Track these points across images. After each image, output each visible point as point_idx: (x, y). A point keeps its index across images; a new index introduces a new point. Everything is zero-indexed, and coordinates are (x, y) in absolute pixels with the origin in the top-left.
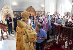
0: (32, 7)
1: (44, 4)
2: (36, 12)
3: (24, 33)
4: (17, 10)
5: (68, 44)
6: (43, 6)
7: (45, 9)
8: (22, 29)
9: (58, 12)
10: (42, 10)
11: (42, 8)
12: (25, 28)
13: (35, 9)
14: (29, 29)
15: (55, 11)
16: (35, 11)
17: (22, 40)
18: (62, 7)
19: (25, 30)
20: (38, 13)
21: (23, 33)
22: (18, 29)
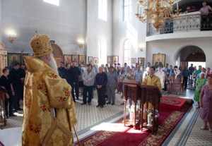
0: (55, 43)
1: (85, 37)
2: (66, 57)
5: (154, 118)
6: (81, 41)
7: (86, 48)
9: (117, 57)
10: (80, 52)
11: (81, 46)
13: (62, 48)
14: (51, 75)
15: (110, 54)
16: (64, 53)
18: (124, 44)
20: (70, 58)
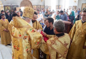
3: (25, 37)
4: (8, 3)
8: (21, 30)
12: (26, 28)
14: (32, 30)
17: (22, 47)
19: (26, 32)
21: (22, 37)
22: (14, 32)
